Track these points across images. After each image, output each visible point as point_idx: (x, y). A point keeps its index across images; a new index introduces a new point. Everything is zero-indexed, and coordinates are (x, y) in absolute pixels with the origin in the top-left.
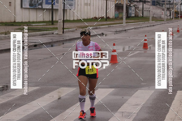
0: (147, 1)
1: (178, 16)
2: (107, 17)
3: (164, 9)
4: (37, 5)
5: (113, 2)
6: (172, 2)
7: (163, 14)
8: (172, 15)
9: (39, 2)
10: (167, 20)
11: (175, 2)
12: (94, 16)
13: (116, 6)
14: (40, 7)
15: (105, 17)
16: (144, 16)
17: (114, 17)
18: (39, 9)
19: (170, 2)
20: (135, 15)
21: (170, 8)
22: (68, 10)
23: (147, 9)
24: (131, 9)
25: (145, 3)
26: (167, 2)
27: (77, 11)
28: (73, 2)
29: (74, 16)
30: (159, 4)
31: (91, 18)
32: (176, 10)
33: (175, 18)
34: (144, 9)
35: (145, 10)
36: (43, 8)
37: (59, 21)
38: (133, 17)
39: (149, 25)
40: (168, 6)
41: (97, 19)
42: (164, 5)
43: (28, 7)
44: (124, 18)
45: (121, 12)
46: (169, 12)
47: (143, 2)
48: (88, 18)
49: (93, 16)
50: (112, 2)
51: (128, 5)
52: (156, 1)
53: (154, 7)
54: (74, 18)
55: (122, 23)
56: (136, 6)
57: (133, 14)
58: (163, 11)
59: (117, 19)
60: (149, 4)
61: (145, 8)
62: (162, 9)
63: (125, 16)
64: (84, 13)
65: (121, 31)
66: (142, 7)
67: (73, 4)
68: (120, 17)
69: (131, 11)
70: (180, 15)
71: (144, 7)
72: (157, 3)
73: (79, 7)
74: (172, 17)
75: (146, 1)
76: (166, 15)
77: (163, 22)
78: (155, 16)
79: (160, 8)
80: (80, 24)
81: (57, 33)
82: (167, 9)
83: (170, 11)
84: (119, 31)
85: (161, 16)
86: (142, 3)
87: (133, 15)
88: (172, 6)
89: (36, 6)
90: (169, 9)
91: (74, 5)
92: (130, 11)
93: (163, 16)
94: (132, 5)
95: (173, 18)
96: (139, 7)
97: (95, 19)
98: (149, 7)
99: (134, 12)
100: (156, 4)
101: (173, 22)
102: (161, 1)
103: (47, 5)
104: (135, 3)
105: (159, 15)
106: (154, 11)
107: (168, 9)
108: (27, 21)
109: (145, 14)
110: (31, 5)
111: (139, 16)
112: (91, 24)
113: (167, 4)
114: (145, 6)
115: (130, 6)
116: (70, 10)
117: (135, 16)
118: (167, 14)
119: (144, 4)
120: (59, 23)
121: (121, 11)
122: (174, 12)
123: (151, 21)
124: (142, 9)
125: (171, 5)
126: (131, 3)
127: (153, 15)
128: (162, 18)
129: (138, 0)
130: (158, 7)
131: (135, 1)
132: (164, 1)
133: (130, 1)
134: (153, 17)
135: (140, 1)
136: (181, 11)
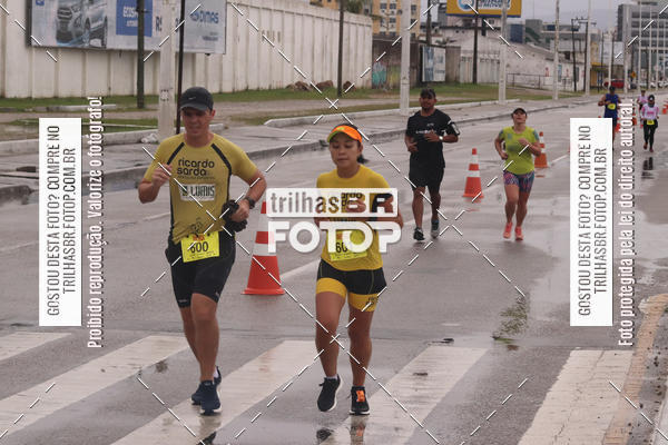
1: (605, 80)
2: (344, 82)
3: (553, 55)
4: (86, 35)
5: (368, 29)
6: (582, 30)
7: (547, 75)
8: (581, 79)
9: (93, 26)
10: (564, 95)
12: (296, 81)
13: (375, 44)
14: (96, 42)
15: (336, 85)
16: (479, 81)
17: (370, 84)
18: (93, 50)
19: (576, 30)
20: (447, 77)
21: (574, 53)
22: (200, 58)
23: (492, 56)
24: (431, 56)
25: (484, 34)
26: (564, 31)
27: (234, 58)
28: (218, 28)
29: (221, 80)
30: (536, 37)
31: (285, 85)
32: (597, 61)
33: (592, 87)
34: (480, 56)
35: (481, 59)
36: (109, 46)
37: (164, 96)
38: (441, 82)
39: (494, 114)
40: (568, 46)
41: (306, 89)
42: (552, 42)
43: (54, 43)
44: (403, 87)
45: (395, 66)
46: (570, 67)
47: (476, 29)
48: (274, 86)
49: (293, 79)
50: (360, 29)
51: (422, 41)
52: (524, 28)
53: (518, 48)
54: (221, 85)
55: (397, 106)
56: (451, 45)
57: (439, 72)
58: (548, 64)
59: (379, 92)
60: (499, 36)
61: (484, 53)
62: (544, 57)
63: (407, 81)
64: (259, 66)
65: (391, 134)
66: (473, 49)
67: (216, 34)
68: (391, 84)
69: (430, 63)
70: (609, 80)
71: (478, 49)
72: (528, 36)
73: (241, 45)
74: (580, 85)
75: (488, 25)
76: (560, 77)
77: (548, 104)
78: (518, 80)
79: (540, 52)
80: (243, 108)
81: (154, 139)
82: (563, 56)
83: (574, 63)
84: (384, 135)
85: (542, 83)
86: (471, 33)
87: (440, 77)
88: (583, 44)
89: (81, 41)
90: (571, 58)
91: (221, 40)
92: (428, 63)
93: (548, 82)
94: (434, 40)
95: (584, 90)
96: (460, 48)
97: (300, 90)
98: (497, 46)
99: (442, 67)
100: (524, 38)
101: (583, 104)
102: (543, 28)
103: (121, 37)
104: (450, 34)
105: (532, 78)
106: (514, 62)
107: (567, 55)
108: (49, 94)
109: (484, 73)
110: (63, 36)
111: (461, 81)
112: (282, 110)
113: (566, 39)
114: (484, 43)
115: (428, 42)
116: (208, 54)
117: (447, 81)
118: (564, 74)
119: (480, 37)
120: (161, 103)
121: (395, 63)
122: (589, 67)
123: (502, 100)
124: (472, 55)
125: (577, 44)
126: (433, 32)
127: (510, 79)
128: (546, 90)
129: (460, 24)
130: (533, 49)
131: (449, 24)
132: (551, 28)
133: (428, 27)
134: (513, 84)
135: (467, 26)
136: (616, 62)
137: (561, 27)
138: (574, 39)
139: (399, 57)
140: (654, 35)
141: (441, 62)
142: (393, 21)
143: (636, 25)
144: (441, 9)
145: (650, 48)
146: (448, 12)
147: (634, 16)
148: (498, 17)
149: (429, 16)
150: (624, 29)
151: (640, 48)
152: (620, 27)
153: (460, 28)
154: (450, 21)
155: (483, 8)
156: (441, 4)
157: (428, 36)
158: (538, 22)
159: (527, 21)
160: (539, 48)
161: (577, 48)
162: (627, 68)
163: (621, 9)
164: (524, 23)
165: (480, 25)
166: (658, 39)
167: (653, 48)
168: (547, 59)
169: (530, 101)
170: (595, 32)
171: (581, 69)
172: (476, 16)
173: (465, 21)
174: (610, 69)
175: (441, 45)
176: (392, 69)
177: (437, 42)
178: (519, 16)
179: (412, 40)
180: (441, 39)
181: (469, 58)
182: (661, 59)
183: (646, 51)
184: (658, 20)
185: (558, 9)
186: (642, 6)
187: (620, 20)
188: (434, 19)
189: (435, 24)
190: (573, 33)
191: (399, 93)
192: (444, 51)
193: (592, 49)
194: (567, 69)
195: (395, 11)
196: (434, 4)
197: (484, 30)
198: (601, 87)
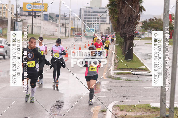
0: (38, 15)
1: (75, 33)
3: (58, 25)
6: (68, 17)
7: (56, 31)
8: (67, 33)
10: (62, 38)
11: (71, 17)
16: (33, 33)
19: (66, 16)
20: (23, 32)
21: (65, 24)
23: (38, 25)
24: (18, 25)
25: (35, 17)
26: (62, 17)
30: (53, 19)
32: (73, 27)
33: (71, 35)
34: (34, 25)
35: (34, 26)
42: (58, 20)
44: (8, 35)
45: (6, 28)
46: (64, 29)
47: (32, 16)
51: (14, 20)
52: (48, 16)
53: (46, 22)
56: (24, 21)
57: (20, 30)
58: (57, 28)
60: (40, 18)
61: (35, 24)
62: (55, 25)
63: (10, 33)
66: (32, 23)
68: (4, 34)
69: (17, 26)
71: (33, 22)
72: (50, 18)
74: (67, 34)
75: (36, 14)
76: (60, 32)
78: (47, 33)
79: (54, 24)
82: (62, 25)
85: (54, 34)
86: (31, 17)
88: (68, 21)
90: (64, 26)
94: (18, 19)
95: (69, 36)
96: (27, 22)
98: (40, 22)
100: (48, 19)
101: (68, 41)
102: (55, 15)
104: (24, 17)
105: (51, 32)
107: (63, 25)
113: (62, 19)
115: (16, 20)
118: (62, 31)
119: (34, 19)
121: (5, 27)
122: (70, 29)
124: (31, 24)
125: (66, 21)
126: (18, 17)
127: (44, 32)
128: (56, 36)
129: (27, 14)
130: (51, 23)
131: (23, 14)
132: (58, 16)
133: (17, 15)
134: (45, 34)
135: (29, 15)
136: (79, 27)
137: (61, 16)
138: (65, 19)
139: (7, 25)
140: (91, 18)
141: (21, 27)
142: (4, 13)
143: (85, 15)
144: (21, 9)
145: (90, 23)
146: (23, 10)
147: (85, 12)
148: (40, 12)
149: (17, 11)
150: (82, 16)
151: (87, 22)
152: (80, 16)
153: (27, 15)
154: (24, 13)
155: (35, 9)
156: (21, 7)
157: (17, 18)
158: (53, 14)
159: (50, 13)
160: (54, 22)
161: (66, 23)
162: (82, 29)
163: (80, 10)
164: (48, 14)
165: (34, 14)
166: (93, 19)
167: (91, 23)
168: (56, 26)
169: (51, 40)
170: (72, 17)
171: (67, 29)
172: (33, 11)
173: (29, 13)
174: (77, 29)
175: (21, 21)
176: (4, 29)
177: (20, 20)
178: (47, 12)
179: (11, 19)
180: (21, 19)
181: (30, 25)
182: (94, 26)
183: (89, 23)
184: (93, 13)
185: (60, 10)
186: (87, 9)
187: (80, 13)
188: (18, 12)
189: (19, 14)
190: (65, 18)
191: (7, 37)
192: (22, 23)
193: (71, 23)
194: (63, 29)
195: (5, 9)
196: (19, 7)
197: (35, 16)
198: (74, 35)
